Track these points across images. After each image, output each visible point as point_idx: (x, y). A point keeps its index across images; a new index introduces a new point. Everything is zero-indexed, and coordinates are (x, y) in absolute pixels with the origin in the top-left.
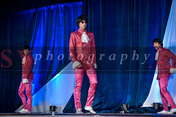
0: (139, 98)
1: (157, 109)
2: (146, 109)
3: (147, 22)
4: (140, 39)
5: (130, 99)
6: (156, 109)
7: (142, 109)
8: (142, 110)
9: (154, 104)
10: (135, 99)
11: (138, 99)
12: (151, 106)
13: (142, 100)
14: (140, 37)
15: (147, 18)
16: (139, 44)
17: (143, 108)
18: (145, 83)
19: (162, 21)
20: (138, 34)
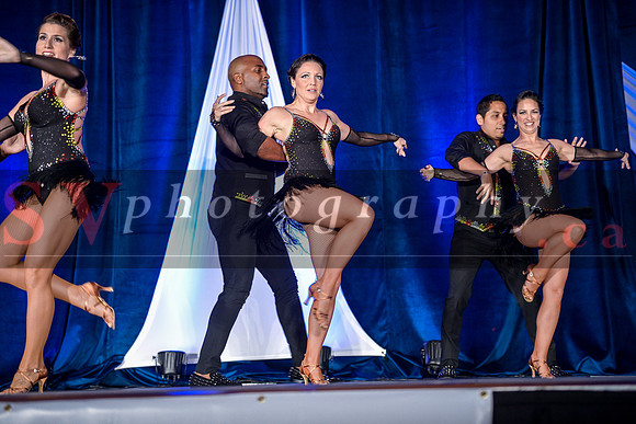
0: (111, 337)
1: (172, 371)
2: (134, 376)
3: (141, 68)
4: (116, 128)
5: (79, 341)
6: (167, 372)
7: (119, 375)
8: (120, 380)
9: (162, 354)
10: (97, 340)
11: (106, 340)
12: (152, 363)
13: (121, 343)
14: (116, 122)
15: (142, 54)
16: (114, 147)
17: (125, 372)
18: (133, 283)
19: (193, 69)
20: (110, 110)
